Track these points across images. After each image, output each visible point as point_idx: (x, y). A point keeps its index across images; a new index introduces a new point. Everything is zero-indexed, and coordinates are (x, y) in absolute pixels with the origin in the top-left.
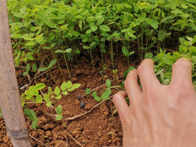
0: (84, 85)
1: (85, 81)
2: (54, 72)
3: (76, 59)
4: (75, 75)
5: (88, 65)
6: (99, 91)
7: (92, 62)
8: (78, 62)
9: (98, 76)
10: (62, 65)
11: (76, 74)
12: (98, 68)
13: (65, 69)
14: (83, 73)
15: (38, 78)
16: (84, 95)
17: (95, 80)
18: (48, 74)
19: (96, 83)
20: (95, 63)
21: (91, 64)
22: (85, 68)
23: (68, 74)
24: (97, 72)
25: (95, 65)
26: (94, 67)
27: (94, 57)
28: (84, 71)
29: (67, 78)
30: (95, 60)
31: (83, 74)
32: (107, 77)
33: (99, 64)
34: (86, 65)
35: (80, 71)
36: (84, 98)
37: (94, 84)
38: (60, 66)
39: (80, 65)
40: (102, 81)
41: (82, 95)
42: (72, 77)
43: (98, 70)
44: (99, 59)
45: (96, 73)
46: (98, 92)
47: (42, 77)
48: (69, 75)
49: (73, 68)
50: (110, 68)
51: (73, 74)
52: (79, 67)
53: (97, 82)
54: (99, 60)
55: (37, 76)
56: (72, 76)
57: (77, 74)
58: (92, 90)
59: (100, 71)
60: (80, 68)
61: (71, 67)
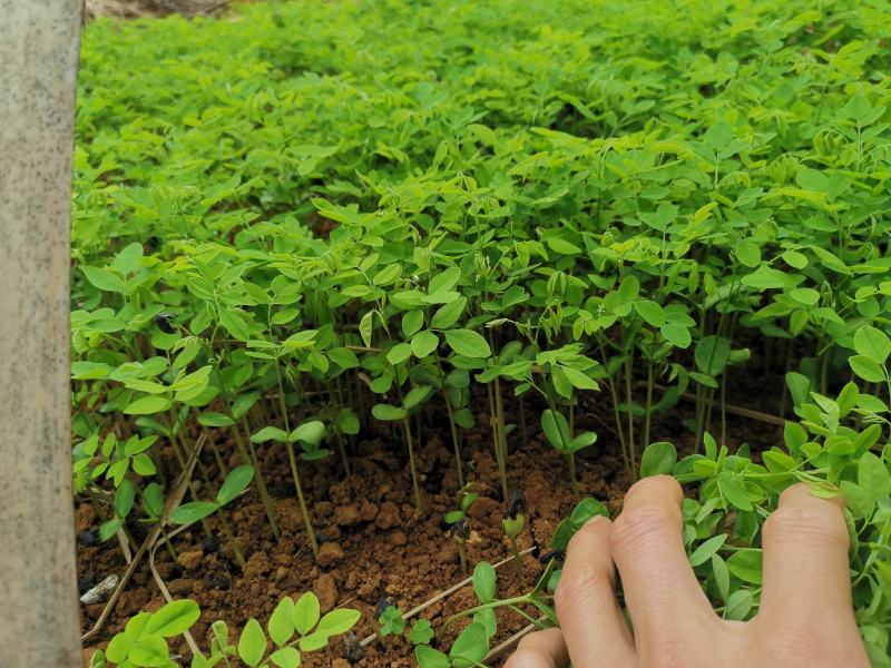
0: (376, 583)
1: (377, 562)
2: (238, 516)
3: (338, 453)
4: (334, 528)
5: (394, 481)
6: (444, 613)
7: (410, 468)
8: (351, 466)
9: (437, 536)
10: (278, 479)
11: (339, 526)
12: (437, 496)
13: (288, 501)
14: (373, 521)
15: (164, 547)
16: (374, 636)
17: (425, 557)
18: (211, 523)
19: (430, 573)
20: (426, 471)
21: (407, 476)
22: (380, 496)
23: (300, 529)
24: (436, 517)
25: (427, 481)
26: (422, 491)
27: (419, 441)
28: (376, 510)
29: (297, 547)
30: (423, 456)
31: (372, 527)
32: (479, 540)
33: (443, 476)
34: (384, 482)
35: (359, 509)
36: (372, 651)
37: (420, 577)
38: (267, 486)
39: (357, 481)
40: (458, 561)
41: (366, 636)
42: (319, 542)
43: (437, 503)
44: (444, 453)
45: (429, 518)
46: (436, 616)
47: (182, 540)
48: (305, 529)
49: (326, 497)
50: (492, 496)
51: (325, 526)
52: (353, 489)
53: (433, 567)
54: (441, 457)
55: (161, 536)
56: (322, 534)
57: (343, 523)
58: (410, 608)
59: (447, 512)
60: (355, 496)
61: (317, 493)
